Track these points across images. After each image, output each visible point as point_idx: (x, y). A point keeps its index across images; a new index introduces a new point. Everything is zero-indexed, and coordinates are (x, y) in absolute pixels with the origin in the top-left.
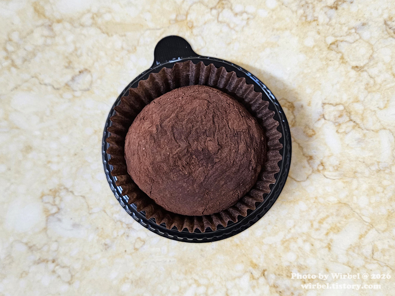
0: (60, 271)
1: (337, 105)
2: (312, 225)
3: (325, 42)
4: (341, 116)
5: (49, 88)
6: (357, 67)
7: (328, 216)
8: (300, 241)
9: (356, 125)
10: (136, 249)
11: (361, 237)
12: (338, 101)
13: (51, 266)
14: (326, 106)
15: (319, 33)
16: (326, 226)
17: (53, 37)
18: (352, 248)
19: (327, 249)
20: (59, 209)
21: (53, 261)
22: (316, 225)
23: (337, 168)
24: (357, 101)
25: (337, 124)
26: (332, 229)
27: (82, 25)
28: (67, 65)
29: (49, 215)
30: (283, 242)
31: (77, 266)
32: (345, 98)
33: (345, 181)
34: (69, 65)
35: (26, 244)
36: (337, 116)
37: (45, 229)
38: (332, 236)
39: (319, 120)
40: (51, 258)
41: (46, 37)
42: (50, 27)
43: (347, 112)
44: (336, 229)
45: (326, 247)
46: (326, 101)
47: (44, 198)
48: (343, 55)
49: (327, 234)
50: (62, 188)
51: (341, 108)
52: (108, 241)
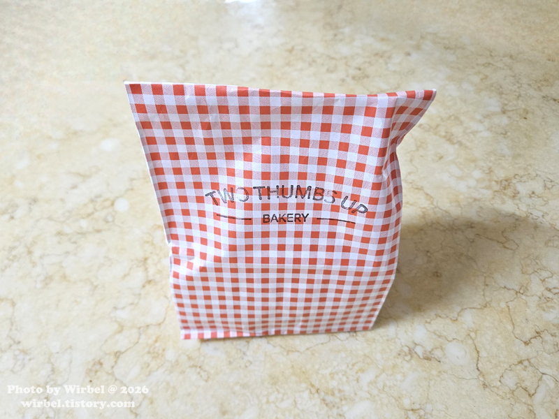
0: (202, 373)
2: (348, 366)
7: (357, 362)
8: (340, 375)
10: (246, 367)
11: (377, 377)
13: (198, 370)
16: (356, 368)
18: (371, 383)
21: (200, 367)
22: (350, 366)
26: (360, 370)
30: (331, 374)
31: (212, 372)
35: (187, 356)
37: (199, 349)
38: (359, 374)
40: (199, 365)
44: (362, 370)
49: (357, 373)
52: (232, 360)
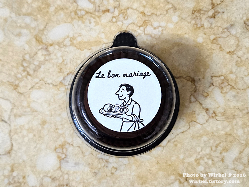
1: (220, 76)
3: (210, 39)
4: (223, 83)
5: (51, 86)
6: (230, 52)
9: (233, 87)
12: (220, 74)
14: (214, 78)
15: (205, 34)
17: (49, 55)
19: (221, 162)
20: (66, 155)
23: (223, 114)
24: (231, 72)
25: (221, 88)
27: (65, 46)
28: (59, 70)
29: (61, 160)
32: (224, 71)
33: (228, 121)
34: (61, 71)
36: (220, 83)
39: (210, 86)
41: (45, 55)
42: (46, 49)
43: (226, 80)
45: (221, 161)
46: (213, 75)
47: (57, 150)
48: (221, 45)
50: (66, 143)
51: (222, 78)
